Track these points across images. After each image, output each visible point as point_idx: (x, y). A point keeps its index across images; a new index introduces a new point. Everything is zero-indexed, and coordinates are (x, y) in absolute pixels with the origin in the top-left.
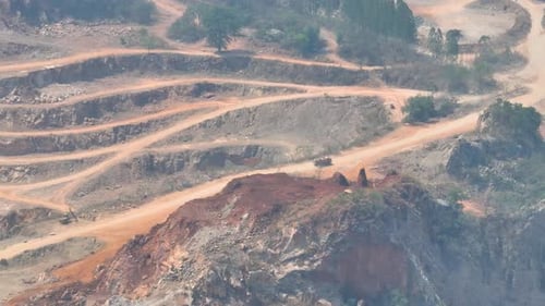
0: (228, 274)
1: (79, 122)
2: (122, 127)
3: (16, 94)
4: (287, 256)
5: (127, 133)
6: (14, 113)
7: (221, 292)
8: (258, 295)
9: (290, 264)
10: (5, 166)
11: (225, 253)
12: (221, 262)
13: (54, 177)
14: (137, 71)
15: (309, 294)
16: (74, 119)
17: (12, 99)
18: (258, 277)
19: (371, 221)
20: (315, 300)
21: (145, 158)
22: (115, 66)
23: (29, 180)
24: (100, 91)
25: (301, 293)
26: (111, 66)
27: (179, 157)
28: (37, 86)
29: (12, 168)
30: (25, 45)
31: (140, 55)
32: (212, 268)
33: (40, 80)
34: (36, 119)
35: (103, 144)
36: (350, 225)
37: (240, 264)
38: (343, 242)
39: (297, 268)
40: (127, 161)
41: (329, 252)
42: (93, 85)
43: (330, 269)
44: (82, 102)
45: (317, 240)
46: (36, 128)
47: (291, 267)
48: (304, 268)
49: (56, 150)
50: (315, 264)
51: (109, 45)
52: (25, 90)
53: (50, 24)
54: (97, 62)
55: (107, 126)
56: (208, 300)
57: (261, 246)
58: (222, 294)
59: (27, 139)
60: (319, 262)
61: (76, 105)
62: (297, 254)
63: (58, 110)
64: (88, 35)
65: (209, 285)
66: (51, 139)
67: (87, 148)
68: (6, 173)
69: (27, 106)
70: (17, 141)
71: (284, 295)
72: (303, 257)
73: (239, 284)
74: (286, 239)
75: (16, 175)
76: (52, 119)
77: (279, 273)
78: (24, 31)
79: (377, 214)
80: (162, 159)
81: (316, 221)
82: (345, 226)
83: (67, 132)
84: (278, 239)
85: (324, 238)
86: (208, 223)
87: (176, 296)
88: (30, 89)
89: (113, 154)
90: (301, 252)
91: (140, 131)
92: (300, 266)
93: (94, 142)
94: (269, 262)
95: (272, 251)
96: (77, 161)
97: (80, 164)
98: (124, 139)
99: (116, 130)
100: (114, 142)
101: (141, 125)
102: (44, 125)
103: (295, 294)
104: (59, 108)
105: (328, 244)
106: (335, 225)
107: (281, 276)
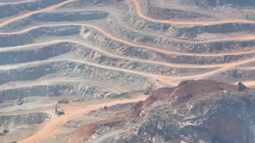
0: (157, 123)
1: (211, 51)
2: (229, 56)
3: (185, 35)
4: (187, 118)
5: (232, 59)
6: (181, 44)
7: (152, 130)
8: (169, 134)
9: (188, 122)
10: (170, 68)
11: (158, 113)
12: (155, 117)
13: (190, 75)
14: (248, 31)
15: (194, 137)
16: (208, 50)
17: (183, 37)
18: (171, 126)
19: (228, 107)
20: (196, 140)
21: (233, 71)
22: (239, 28)
23: (179, 75)
24: (226, 38)
25: (190, 136)
26: (237, 27)
27: (250, 72)
28: (197, 33)
29: (172, 69)
30: (200, 14)
31: (251, 24)
32: (150, 119)
33: (199, 31)
34: (190, 48)
35: (218, 63)
36: (218, 107)
37: (164, 119)
38: (214, 115)
39: (190, 124)
40: (224, 72)
41: (207, 119)
42: (225, 35)
43: (207, 127)
44: (214, 43)
45: (202, 112)
46: (190, 52)
47: (188, 123)
48: (194, 124)
49: (195, 63)
50: (199, 124)
51: (240, 18)
52: (190, 34)
53: (220, 6)
54: (230, 25)
55: (222, 55)
56: (145, 134)
57: (175, 112)
58: (153, 132)
59: (183, 56)
60: (201, 123)
61: (210, 43)
62: (192, 118)
63: (201, 45)
64: (234, 12)
65: (146, 127)
66: (194, 58)
67: (210, 63)
68: (170, 71)
69: (188, 42)
70: (179, 57)
71: (183, 136)
72: (194, 120)
73: (161, 128)
74: (188, 110)
75: (174, 72)
76: (197, 48)
77: (181, 125)
78: (206, 8)
79: (233, 103)
80: (241, 72)
81: (203, 104)
82: (216, 107)
83: (202, 55)
84: (184, 109)
85: (205, 112)
86: (162, 99)
87: (131, 130)
88: (192, 34)
89: (221, 67)
90: (194, 117)
91: (238, 59)
92: (192, 123)
93: (214, 61)
94: (178, 120)
95: (180, 115)
96: (202, 69)
97: (204, 70)
98: (229, 61)
99: (226, 57)
100: (224, 62)
101: (239, 56)
102: (193, 51)
103: (188, 136)
104: (202, 44)
105: (207, 115)
106: (212, 107)
107: (182, 127)
